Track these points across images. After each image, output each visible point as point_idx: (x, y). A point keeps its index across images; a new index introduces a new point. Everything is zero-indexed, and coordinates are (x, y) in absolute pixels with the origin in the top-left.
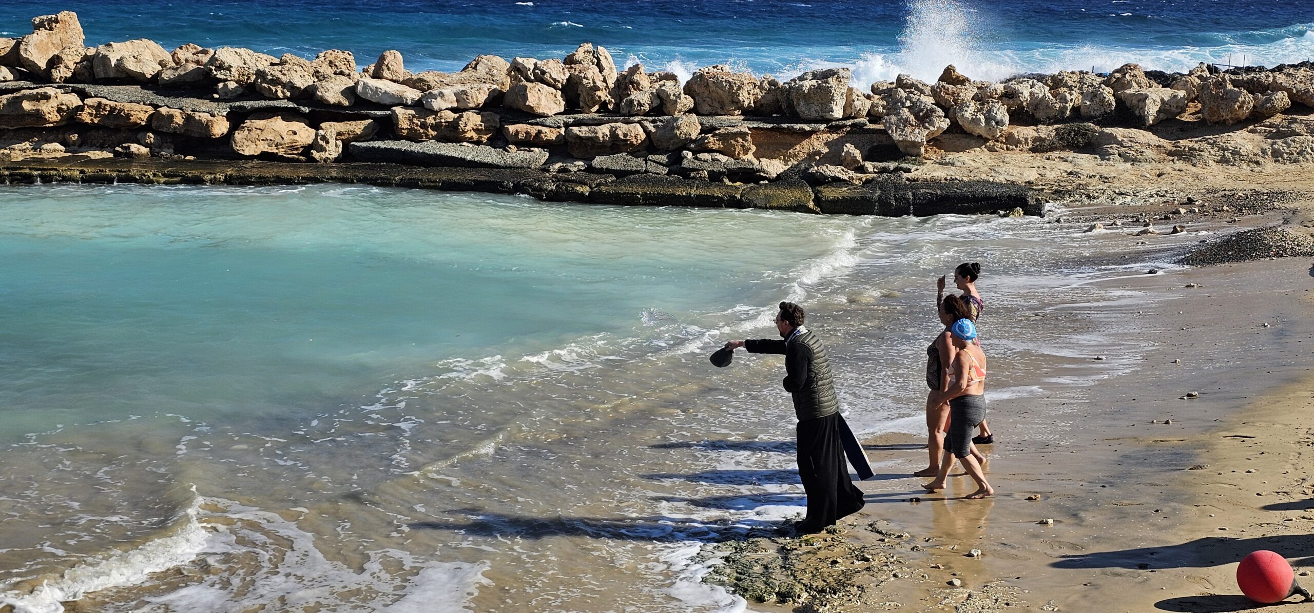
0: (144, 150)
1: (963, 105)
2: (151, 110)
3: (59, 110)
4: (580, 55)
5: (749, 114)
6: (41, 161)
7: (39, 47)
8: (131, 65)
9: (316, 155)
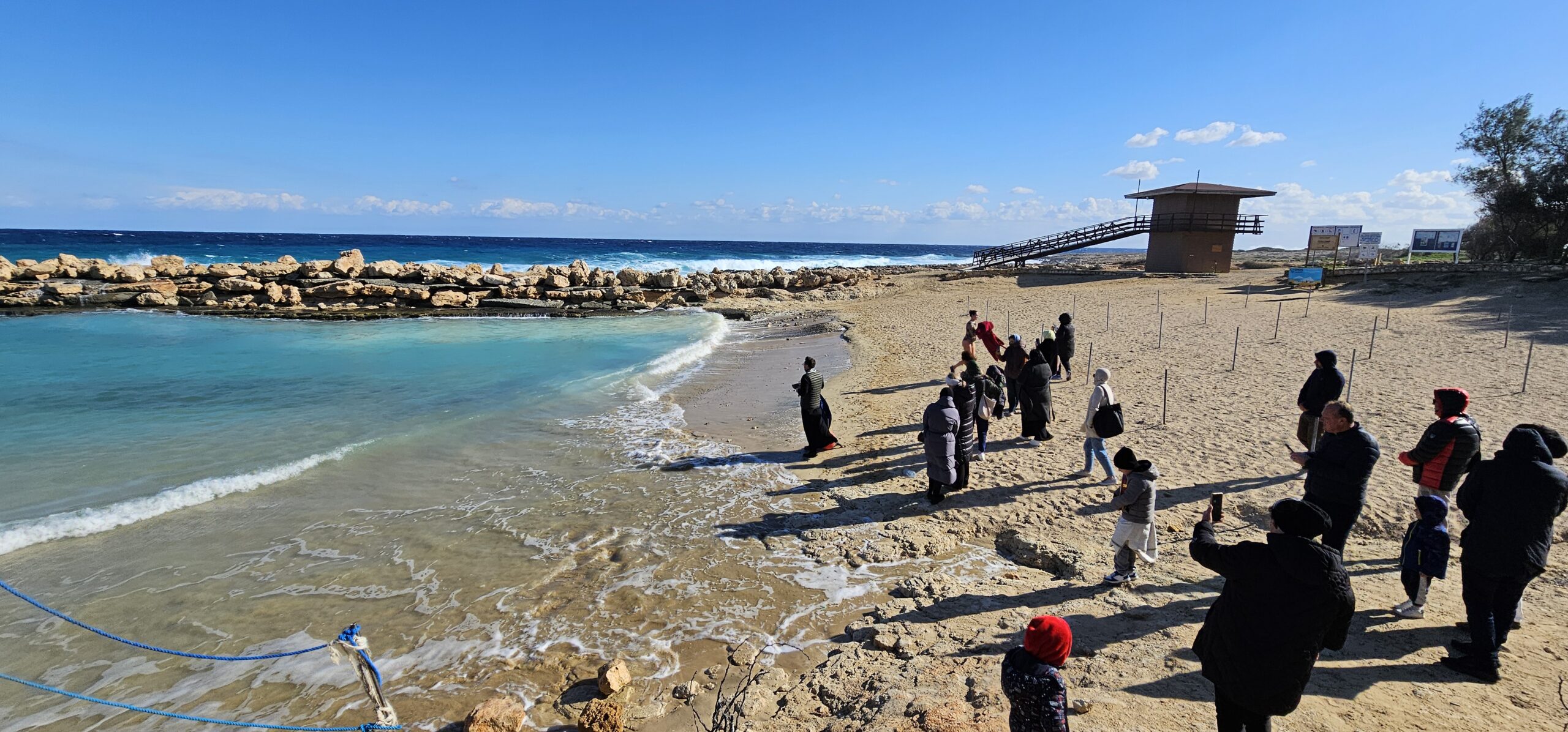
0: (393, 305)
1: (721, 282)
2: (395, 289)
3: (354, 290)
4: (575, 264)
5: (642, 285)
6: (347, 310)
7: (344, 264)
8: (385, 271)
9: (467, 305)
